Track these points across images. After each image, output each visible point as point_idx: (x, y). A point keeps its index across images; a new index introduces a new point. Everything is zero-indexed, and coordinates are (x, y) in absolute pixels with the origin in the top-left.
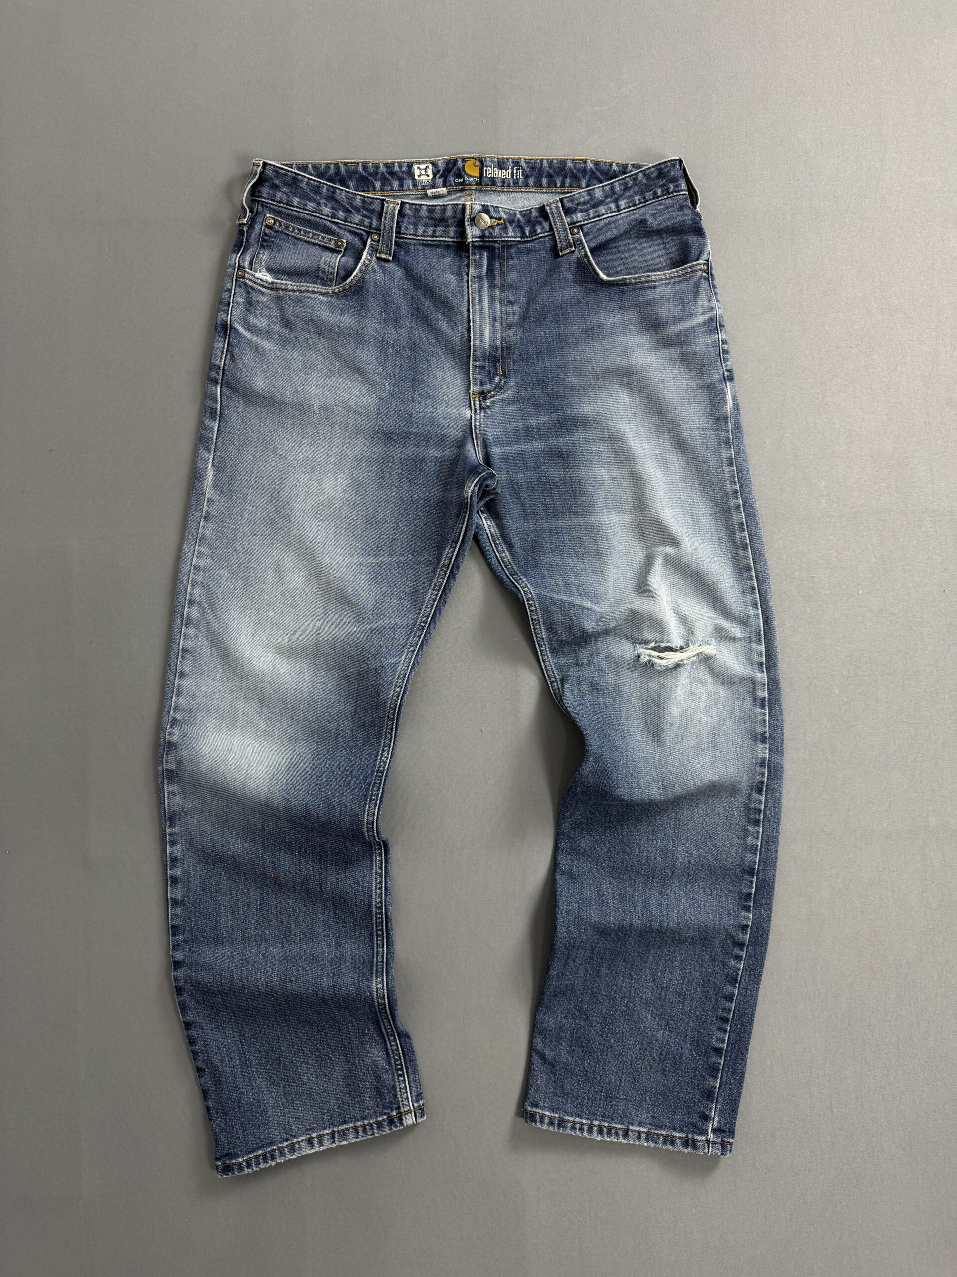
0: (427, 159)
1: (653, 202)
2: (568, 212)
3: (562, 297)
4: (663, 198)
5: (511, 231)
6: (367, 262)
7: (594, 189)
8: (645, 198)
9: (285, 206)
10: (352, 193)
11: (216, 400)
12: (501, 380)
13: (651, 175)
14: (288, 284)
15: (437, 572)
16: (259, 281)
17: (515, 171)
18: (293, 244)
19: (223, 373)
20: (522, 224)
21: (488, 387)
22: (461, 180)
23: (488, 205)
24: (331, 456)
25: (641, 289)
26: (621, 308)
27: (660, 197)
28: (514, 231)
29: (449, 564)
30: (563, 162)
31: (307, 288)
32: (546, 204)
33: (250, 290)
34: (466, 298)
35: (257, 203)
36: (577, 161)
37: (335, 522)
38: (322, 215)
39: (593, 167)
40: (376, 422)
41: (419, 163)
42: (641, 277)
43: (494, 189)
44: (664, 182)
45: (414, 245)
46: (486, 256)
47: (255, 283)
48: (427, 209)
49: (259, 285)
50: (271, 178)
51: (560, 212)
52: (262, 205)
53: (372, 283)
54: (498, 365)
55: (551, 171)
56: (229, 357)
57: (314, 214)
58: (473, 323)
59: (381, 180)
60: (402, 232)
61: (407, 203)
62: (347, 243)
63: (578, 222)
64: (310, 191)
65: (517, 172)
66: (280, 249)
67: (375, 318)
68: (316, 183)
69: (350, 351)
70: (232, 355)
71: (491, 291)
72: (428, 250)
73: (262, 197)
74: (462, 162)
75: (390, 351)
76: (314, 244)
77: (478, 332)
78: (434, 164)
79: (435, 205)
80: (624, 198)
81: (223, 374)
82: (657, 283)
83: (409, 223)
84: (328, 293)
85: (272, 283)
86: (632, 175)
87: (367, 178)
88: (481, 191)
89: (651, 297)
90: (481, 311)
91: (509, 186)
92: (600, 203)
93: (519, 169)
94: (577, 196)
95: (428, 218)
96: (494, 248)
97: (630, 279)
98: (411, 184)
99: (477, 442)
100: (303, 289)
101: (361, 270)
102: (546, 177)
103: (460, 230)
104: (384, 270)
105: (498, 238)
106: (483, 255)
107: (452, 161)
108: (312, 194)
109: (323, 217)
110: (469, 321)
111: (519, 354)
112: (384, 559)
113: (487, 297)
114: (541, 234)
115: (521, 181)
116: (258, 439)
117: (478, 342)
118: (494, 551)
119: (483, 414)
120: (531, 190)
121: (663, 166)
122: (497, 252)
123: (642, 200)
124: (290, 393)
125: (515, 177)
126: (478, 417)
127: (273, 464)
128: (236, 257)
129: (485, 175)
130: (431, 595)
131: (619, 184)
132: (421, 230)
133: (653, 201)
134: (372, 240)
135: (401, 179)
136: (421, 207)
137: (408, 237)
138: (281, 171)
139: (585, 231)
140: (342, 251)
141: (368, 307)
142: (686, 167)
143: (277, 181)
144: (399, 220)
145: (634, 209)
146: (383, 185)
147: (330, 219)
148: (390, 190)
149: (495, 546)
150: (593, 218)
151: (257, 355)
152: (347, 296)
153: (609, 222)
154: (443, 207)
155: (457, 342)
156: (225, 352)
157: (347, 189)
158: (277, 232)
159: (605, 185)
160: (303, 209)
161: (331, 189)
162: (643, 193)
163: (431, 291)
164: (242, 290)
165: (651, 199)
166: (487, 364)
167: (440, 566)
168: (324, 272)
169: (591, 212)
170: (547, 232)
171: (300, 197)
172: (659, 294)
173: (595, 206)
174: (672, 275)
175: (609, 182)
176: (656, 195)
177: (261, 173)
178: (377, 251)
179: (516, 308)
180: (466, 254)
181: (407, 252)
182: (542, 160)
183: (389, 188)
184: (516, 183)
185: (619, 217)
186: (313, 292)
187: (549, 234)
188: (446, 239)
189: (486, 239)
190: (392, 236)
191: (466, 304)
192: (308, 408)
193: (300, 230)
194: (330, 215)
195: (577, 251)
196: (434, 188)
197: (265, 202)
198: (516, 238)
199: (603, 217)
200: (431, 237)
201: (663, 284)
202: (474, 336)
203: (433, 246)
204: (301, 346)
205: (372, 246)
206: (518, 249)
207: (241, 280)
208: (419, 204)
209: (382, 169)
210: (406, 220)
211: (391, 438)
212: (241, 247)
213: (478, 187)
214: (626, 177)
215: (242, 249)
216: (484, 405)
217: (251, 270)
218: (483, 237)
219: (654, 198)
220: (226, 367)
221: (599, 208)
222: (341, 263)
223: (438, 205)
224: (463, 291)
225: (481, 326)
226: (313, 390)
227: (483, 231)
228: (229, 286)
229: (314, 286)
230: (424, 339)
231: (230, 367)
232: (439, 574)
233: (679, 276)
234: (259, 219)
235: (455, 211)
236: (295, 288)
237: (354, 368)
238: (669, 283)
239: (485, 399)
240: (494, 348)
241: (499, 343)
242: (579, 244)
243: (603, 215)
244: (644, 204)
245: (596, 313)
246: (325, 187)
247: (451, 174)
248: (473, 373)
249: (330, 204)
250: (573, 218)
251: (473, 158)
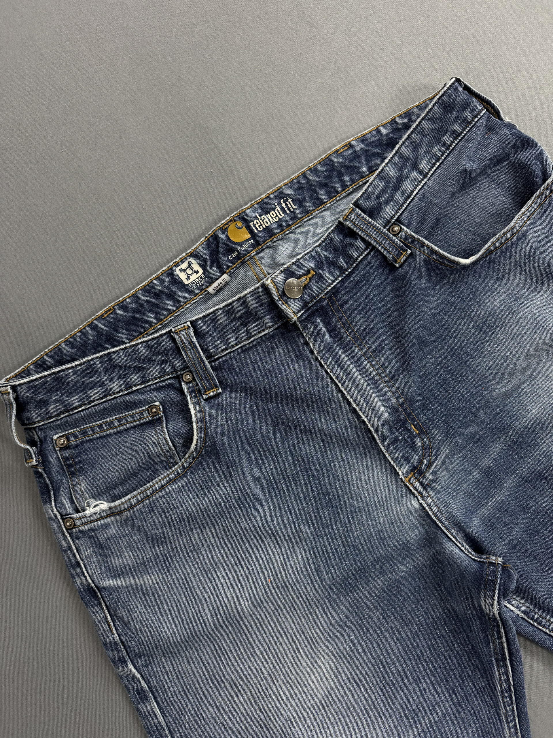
0: (184, 255)
1: (457, 144)
2: (373, 213)
3: (430, 310)
4: (465, 132)
5: (328, 276)
6: (200, 415)
7: (382, 170)
8: (444, 144)
9: (67, 414)
10: (130, 347)
11: (135, 677)
12: (423, 440)
13: (437, 116)
14: (130, 499)
15: (498, 701)
16: (95, 517)
17: (284, 205)
18: (104, 446)
19: (124, 646)
20: (332, 259)
21: (415, 459)
22: (235, 254)
23: (288, 267)
24: (297, 649)
25: (510, 247)
26: (500, 279)
27: (461, 133)
28: (330, 273)
29: (510, 686)
30: (328, 161)
31: (153, 489)
32: (341, 219)
33: (93, 534)
34: (328, 379)
35: (34, 431)
36: (342, 150)
37: (349, 716)
38: (114, 394)
39: (363, 146)
40: (323, 580)
41: (178, 264)
42: (504, 234)
43: (275, 239)
44: (455, 115)
45: (234, 357)
46: (319, 321)
47: (91, 522)
48: (223, 312)
49: (98, 520)
50: (31, 398)
51: (366, 220)
52: (41, 430)
53: (220, 433)
54: (408, 425)
55: (322, 180)
56: (118, 623)
57: (105, 400)
58: (356, 403)
59: (150, 310)
60: (213, 353)
61: (197, 320)
62: (162, 403)
63: (392, 218)
64: (84, 378)
65: (287, 205)
66: (93, 464)
67: (247, 466)
68: (84, 366)
69: (244, 524)
70: (121, 619)
71: (350, 354)
72: (251, 354)
73: (35, 423)
74: (223, 233)
75: (284, 488)
76: (127, 430)
77: (367, 409)
78: (194, 255)
79: (230, 304)
80: (422, 159)
81: (125, 648)
82: (524, 229)
83: (214, 340)
84: (178, 474)
85: (110, 508)
86: (415, 129)
87: (135, 318)
88: (263, 250)
89: (527, 249)
90: (356, 385)
91: (288, 226)
92: (400, 180)
93: (287, 200)
94: (370, 189)
95: (230, 321)
96: (322, 307)
97: (493, 243)
98: (186, 294)
99: (452, 534)
100: (149, 492)
101: (199, 430)
102: (321, 189)
103: (275, 312)
104: (220, 407)
105: (321, 294)
106: (316, 322)
107: (211, 239)
108: (88, 380)
109: (117, 395)
110: (349, 403)
111: (421, 398)
112: (428, 720)
113: (351, 365)
114: (359, 257)
115: (298, 212)
116: (207, 684)
117: (376, 421)
118: (540, 630)
119: (432, 493)
120: (314, 214)
121: (445, 98)
122: (328, 307)
123: (443, 149)
124: (210, 616)
125: (288, 212)
126: (429, 500)
127: (240, 699)
128: (52, 507)
129: (256, 231)
130: (509, 729)
131: (406, 147)
132: (232, 340)
133: (456, 142)
134: (187, 383)
135: (172, 296)
136: (215, 315)
137: (223, 354)
138: (37, 383)
139: (405, 222)
140: (162, 417)
141: (232, 462)
142: (466, 83)
143: (40, 397)
144: (202, 343)
145: (440, 164)
146: (156, 315)
147: (126, 392)
148: (168, 314)
149: (537, 623)
150: (404, 203)
151: (147, 598)
152: (201, 463)
153: (423, 195)
154: (241, 301)
155: (349, 432)
156: (110, 621)
157: (122, 347)
158: (77, 446)
159: (392, 158)
160: (89, 403)
161: (105, 359)
162: (438, 141)
163: (286, 396)
164: (83, 540)
165: (452, 142)
166: (397, 434)
167: (499, 693)
168: (159, 455)
169: (398, 196)
170: (365, 250)
171: (77, 392)
172: (534, 238)
173: (397, 187)
174: (532, 209)
175: (394, 152)
176: (455, 135)
177: (16, 399)
178: (199, 391)
179: (388, 353)
180: (297, 332)
181: (231, 369)
182: (304, 174)
183: (165, 313)
184: (294, 217)
185: (430, 183)
186: (162, 487)
187: (368, 251)
188: (267, 332)
189: (310, 305)
190: (205, 366)
191: (333, 386)
192: (240, 616)
193: (100, 426)
194: (123, 388)
195: (416, 252)
196: (213, 282)
197: (42, 425)
198: (336, 279)
199: (414, 193)
200: (247, 339)
201: (529, 226)
202: (366, 417)
203: (255, 345)
204: (188, 553)
205: (191, 392)
206: (346, 288)
207: (74, 530)
208: (211, 313)
209: (144, 297)
210: (209, 339)
211: (349, 584)
212: (49, 491)
213: (257, 249)
214: (409, 136)
215: (52, 493)
216: (426, 482)
217: (78, 511)
218: (305, 305)
219: (455, 139)
220: (123, 638)
221: (403, 187)
222: (171, 434)
223: (233, 302)
224: (320, 374)
225: (367, 401)
226: (232, 594)
227: (301, 299)
228: (64, 543)
229: (159, 478)
230: (310, 450)
231: (127, 634)
232: (504, 703)
233: (539, 206)
234: (49, 448)
235: (258, 298)
236: (139, 497)
237: (259, 536)
238: (535, 220)
239: (422, 473)
240: (394, 412)
241: (395, 404)
242: (412, 242)
243: (413, 191)
244: (448, 152)
245: (479, 303)
246: (97, 361)
247: (221, 254)
248: (391, 454)
249: (115, 375)
250: (384, 217)
251: (231, 221)
